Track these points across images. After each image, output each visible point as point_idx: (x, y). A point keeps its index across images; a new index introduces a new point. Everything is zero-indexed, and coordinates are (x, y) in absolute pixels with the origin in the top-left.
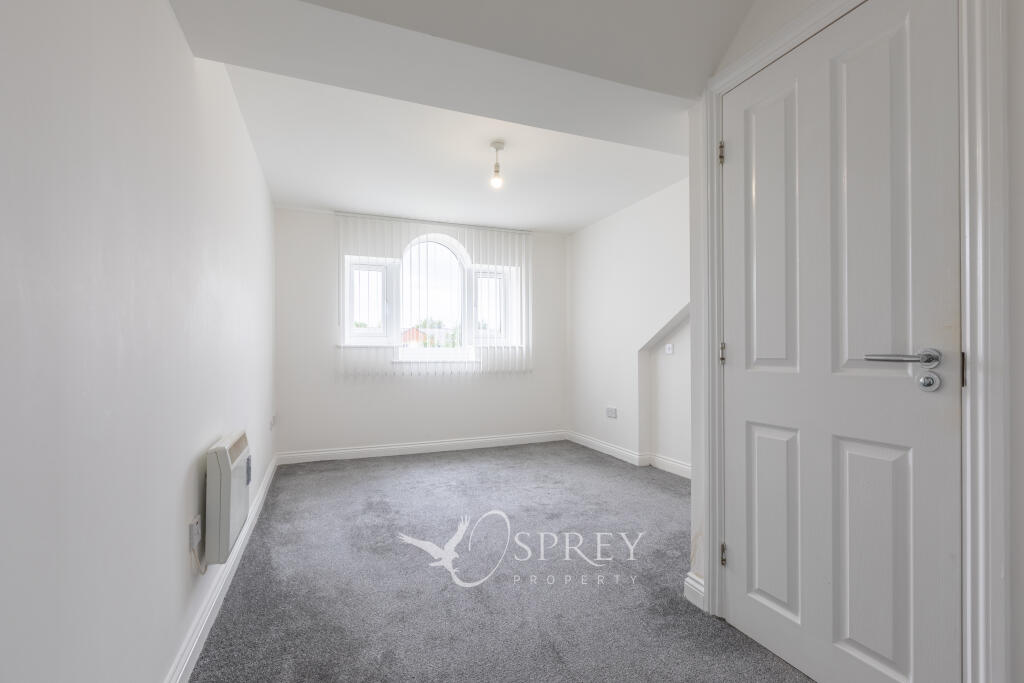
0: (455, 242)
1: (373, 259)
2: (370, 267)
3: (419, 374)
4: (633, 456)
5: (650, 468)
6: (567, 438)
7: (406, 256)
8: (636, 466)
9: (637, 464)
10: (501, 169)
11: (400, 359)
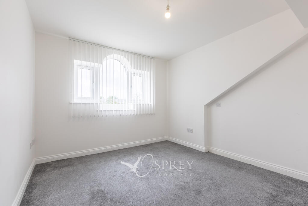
0: (125, 60)
1: (88, 64)
2: (86, 67)
3: (106, 116)
4: (202, 148)
5: (209, 153)
6: (167, 140)
7: (104, 63)
8: (204, 153)
9: (204, 152)
10: (170, 8)
11: (101, 109)
